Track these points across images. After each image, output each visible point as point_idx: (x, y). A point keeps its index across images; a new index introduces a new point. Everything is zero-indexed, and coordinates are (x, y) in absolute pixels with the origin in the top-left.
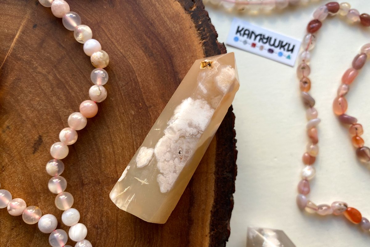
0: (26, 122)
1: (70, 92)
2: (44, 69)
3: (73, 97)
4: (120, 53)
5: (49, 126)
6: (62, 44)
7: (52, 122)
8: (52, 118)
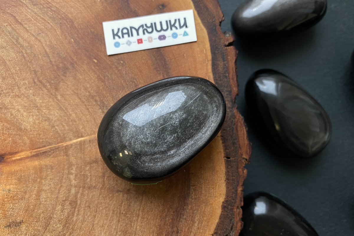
0: (25, 201)
1: (74, 215)
2: (75, 181)
3: (73, 220)
4: (135, 227)
5: (35, 221)
6: (106, 177)
7: (40, 220)
8: (43, 218)
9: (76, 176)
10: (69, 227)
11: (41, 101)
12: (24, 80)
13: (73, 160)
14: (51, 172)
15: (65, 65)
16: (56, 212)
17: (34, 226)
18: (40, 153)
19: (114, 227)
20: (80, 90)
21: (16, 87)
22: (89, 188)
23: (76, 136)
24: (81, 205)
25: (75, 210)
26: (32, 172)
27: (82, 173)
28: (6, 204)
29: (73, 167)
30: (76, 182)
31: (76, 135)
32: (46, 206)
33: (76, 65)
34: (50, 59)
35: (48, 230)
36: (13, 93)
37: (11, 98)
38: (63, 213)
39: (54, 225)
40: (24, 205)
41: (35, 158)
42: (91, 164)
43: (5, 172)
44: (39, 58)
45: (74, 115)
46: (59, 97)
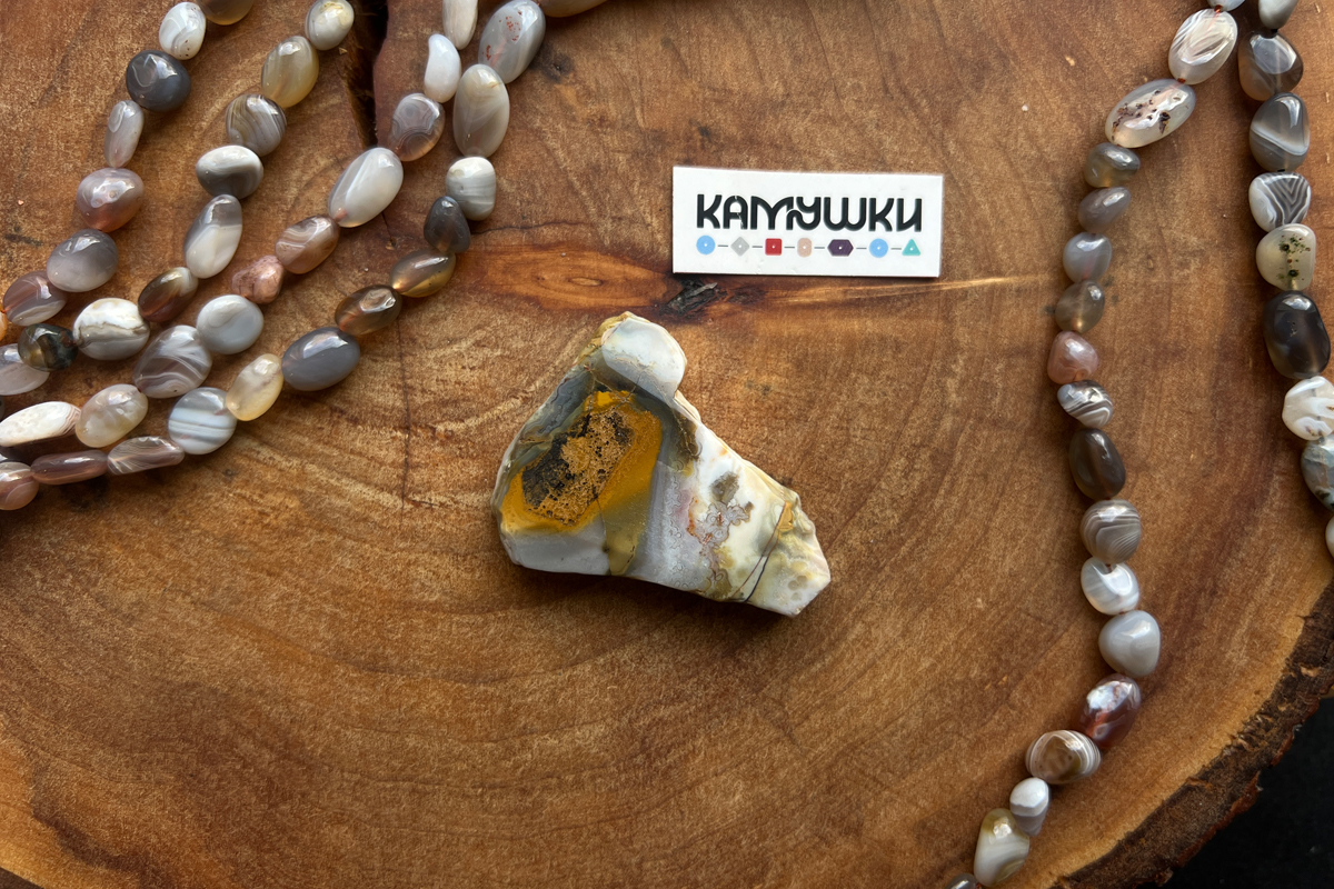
9: (963, 382)
10: (918, 524)
11: (896, 148)
12: (855, 75)
13: (963, 336)
14: (894, 358)
15: (982, 54)
16: (889, 474)
17: (821, 502)
18: (871, 299)
19: (1043, 546)
20: (1016, 138)
21: (832, 93)
22: (995, 423)
23: (981, 269)
24: (964, 468)
25: (943, 478)
26: (838, 347)
27: (982, 379)
28: (752, 425)
29: (959, 356)
30: (960, 399)
31: (983, 266)
32: (863, 451)
33: (1012, 63)
34: (939, 29)
35: (856, 519)
36: (820, 107)
37: (812, 121)
38: (907, 479)
39: (877, 511)
40: (801, 438)
41: (853, 311)
42: (1011, 356)
43: (760, 334)
44: (908, 18)
45: (986, 208)
46: (952, 147)
